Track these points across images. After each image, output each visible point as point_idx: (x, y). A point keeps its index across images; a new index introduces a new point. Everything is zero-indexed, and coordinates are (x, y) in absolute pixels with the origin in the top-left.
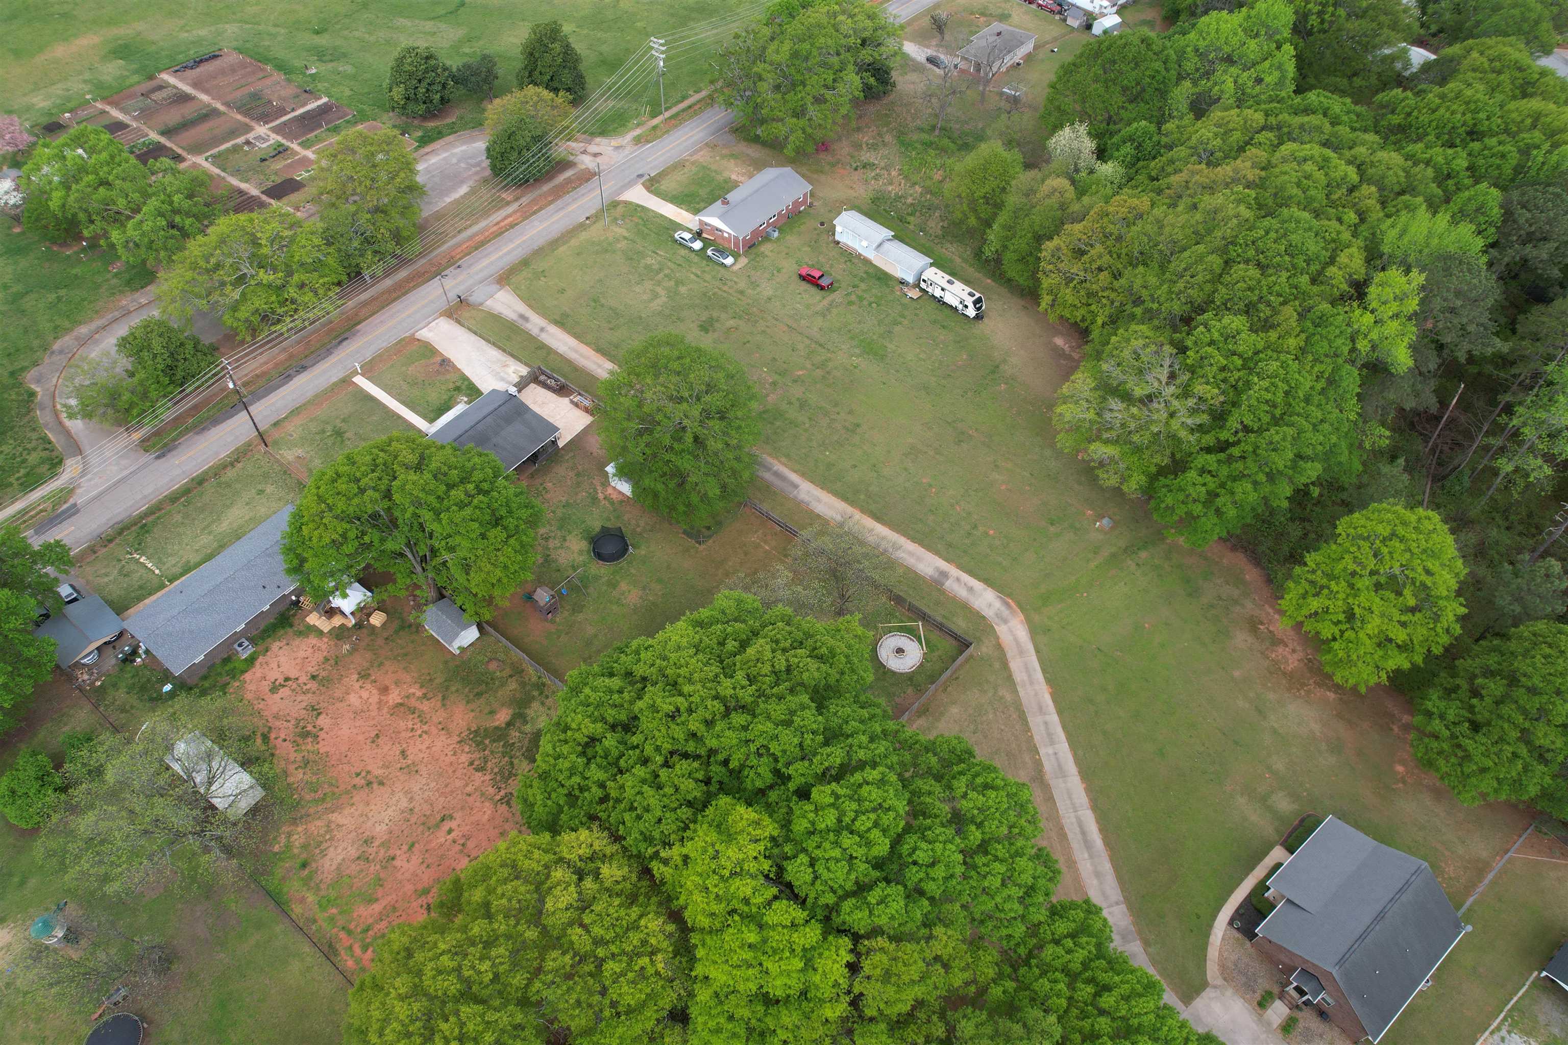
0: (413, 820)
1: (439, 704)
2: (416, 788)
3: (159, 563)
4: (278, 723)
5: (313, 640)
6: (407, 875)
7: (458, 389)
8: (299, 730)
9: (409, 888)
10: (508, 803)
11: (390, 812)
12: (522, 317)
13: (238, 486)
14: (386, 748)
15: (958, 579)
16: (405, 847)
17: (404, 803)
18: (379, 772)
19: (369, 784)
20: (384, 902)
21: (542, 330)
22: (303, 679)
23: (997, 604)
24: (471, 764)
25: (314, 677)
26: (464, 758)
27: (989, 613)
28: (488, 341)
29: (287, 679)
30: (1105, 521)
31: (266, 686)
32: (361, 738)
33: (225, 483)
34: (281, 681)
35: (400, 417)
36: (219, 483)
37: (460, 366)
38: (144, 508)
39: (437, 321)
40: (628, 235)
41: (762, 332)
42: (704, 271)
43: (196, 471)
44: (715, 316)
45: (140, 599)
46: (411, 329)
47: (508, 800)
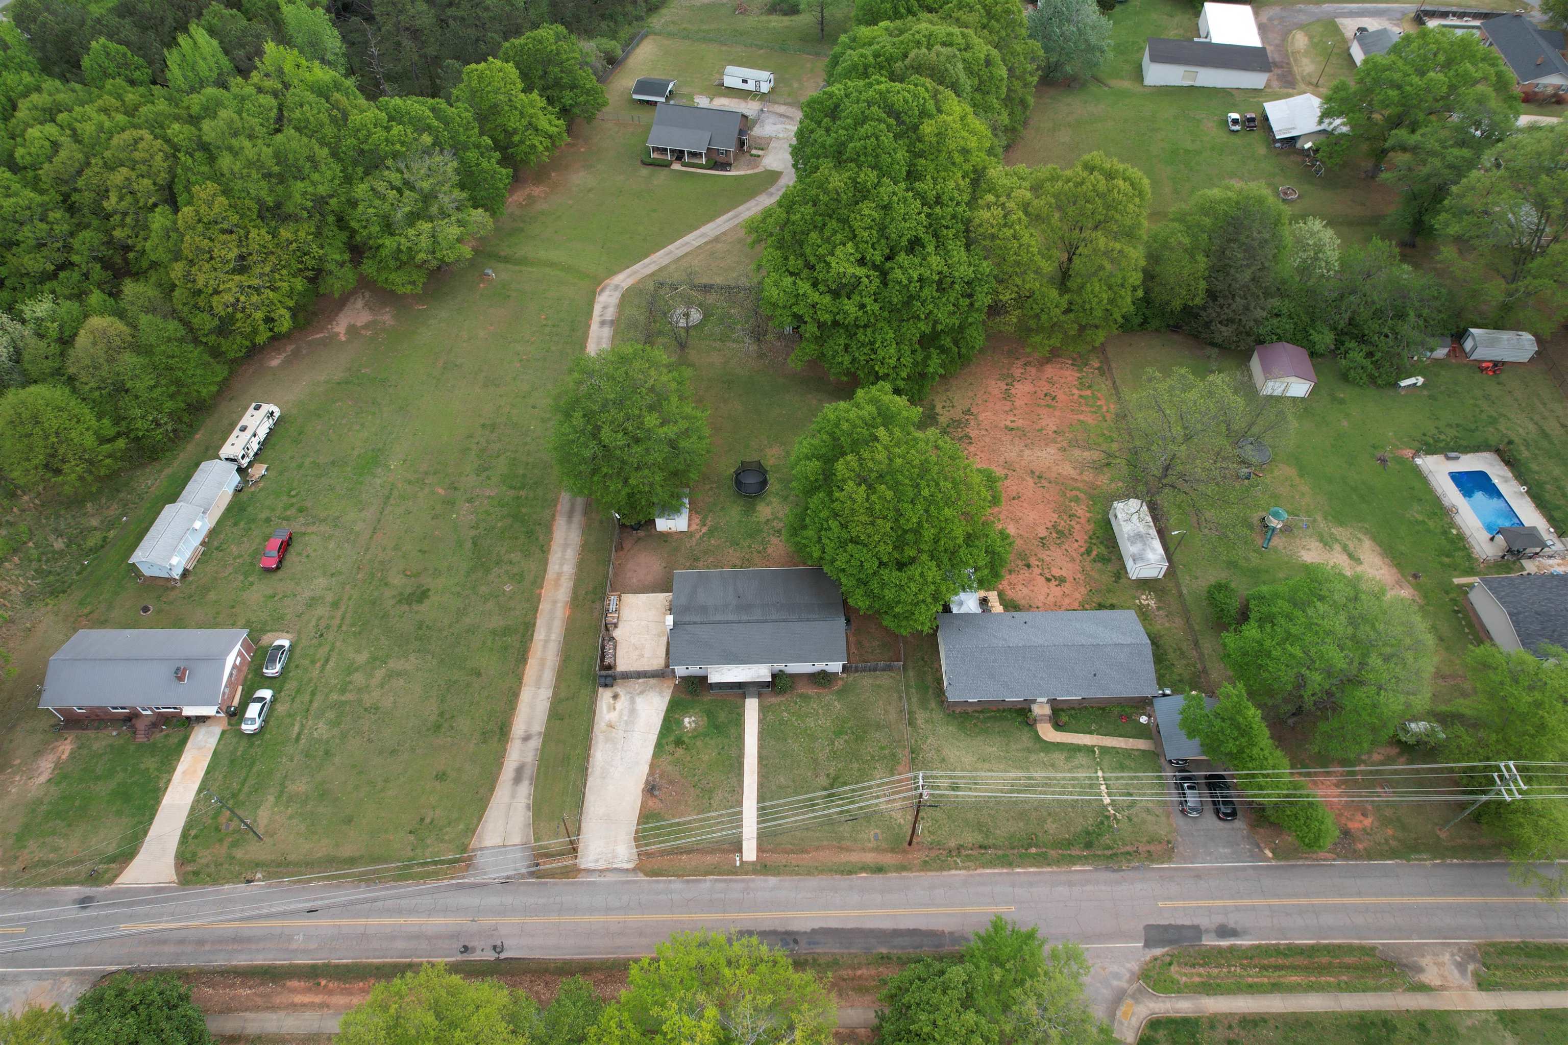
0: (1029, 441)
2: (1013, 455)
3: (1093, 783)
4: (1073, 555)
5: (1010, 594)
6: (1053, 419)
7: (679, 742)
8: (1062, 539)
9: (1057, 413)
10: (969, 410)
11: (1039, 455)
12: (518, 779)
13: (970, 816)
14: (1014, 488)
15: (601, 316)
16: (1044, 432)
17: (1027, 452)
18: (1028, 479)
19: (1040, 477)
20: (1075, 417)
21: (527, 739)
22: (1037, 571)
24: (970, 443)
25: (1028, 566)
26: (972, 449)
28: (584, 779)
29: (1048, 580)
31: (1067, 587)
32: (1025, 505)
33: (980, 831)
34: (1054, 583)
35: (761, 758)
36: (987, 837)
37: (645, 769)
38: (1078, 868)
39: (591, 866)
40: (271, 799)
41: (396, 548)
42: (313, 662)
43: (1001, 874)
44: (392, 602)
45: (1128, 753)
46: (628, 882)
47: (968, 412)
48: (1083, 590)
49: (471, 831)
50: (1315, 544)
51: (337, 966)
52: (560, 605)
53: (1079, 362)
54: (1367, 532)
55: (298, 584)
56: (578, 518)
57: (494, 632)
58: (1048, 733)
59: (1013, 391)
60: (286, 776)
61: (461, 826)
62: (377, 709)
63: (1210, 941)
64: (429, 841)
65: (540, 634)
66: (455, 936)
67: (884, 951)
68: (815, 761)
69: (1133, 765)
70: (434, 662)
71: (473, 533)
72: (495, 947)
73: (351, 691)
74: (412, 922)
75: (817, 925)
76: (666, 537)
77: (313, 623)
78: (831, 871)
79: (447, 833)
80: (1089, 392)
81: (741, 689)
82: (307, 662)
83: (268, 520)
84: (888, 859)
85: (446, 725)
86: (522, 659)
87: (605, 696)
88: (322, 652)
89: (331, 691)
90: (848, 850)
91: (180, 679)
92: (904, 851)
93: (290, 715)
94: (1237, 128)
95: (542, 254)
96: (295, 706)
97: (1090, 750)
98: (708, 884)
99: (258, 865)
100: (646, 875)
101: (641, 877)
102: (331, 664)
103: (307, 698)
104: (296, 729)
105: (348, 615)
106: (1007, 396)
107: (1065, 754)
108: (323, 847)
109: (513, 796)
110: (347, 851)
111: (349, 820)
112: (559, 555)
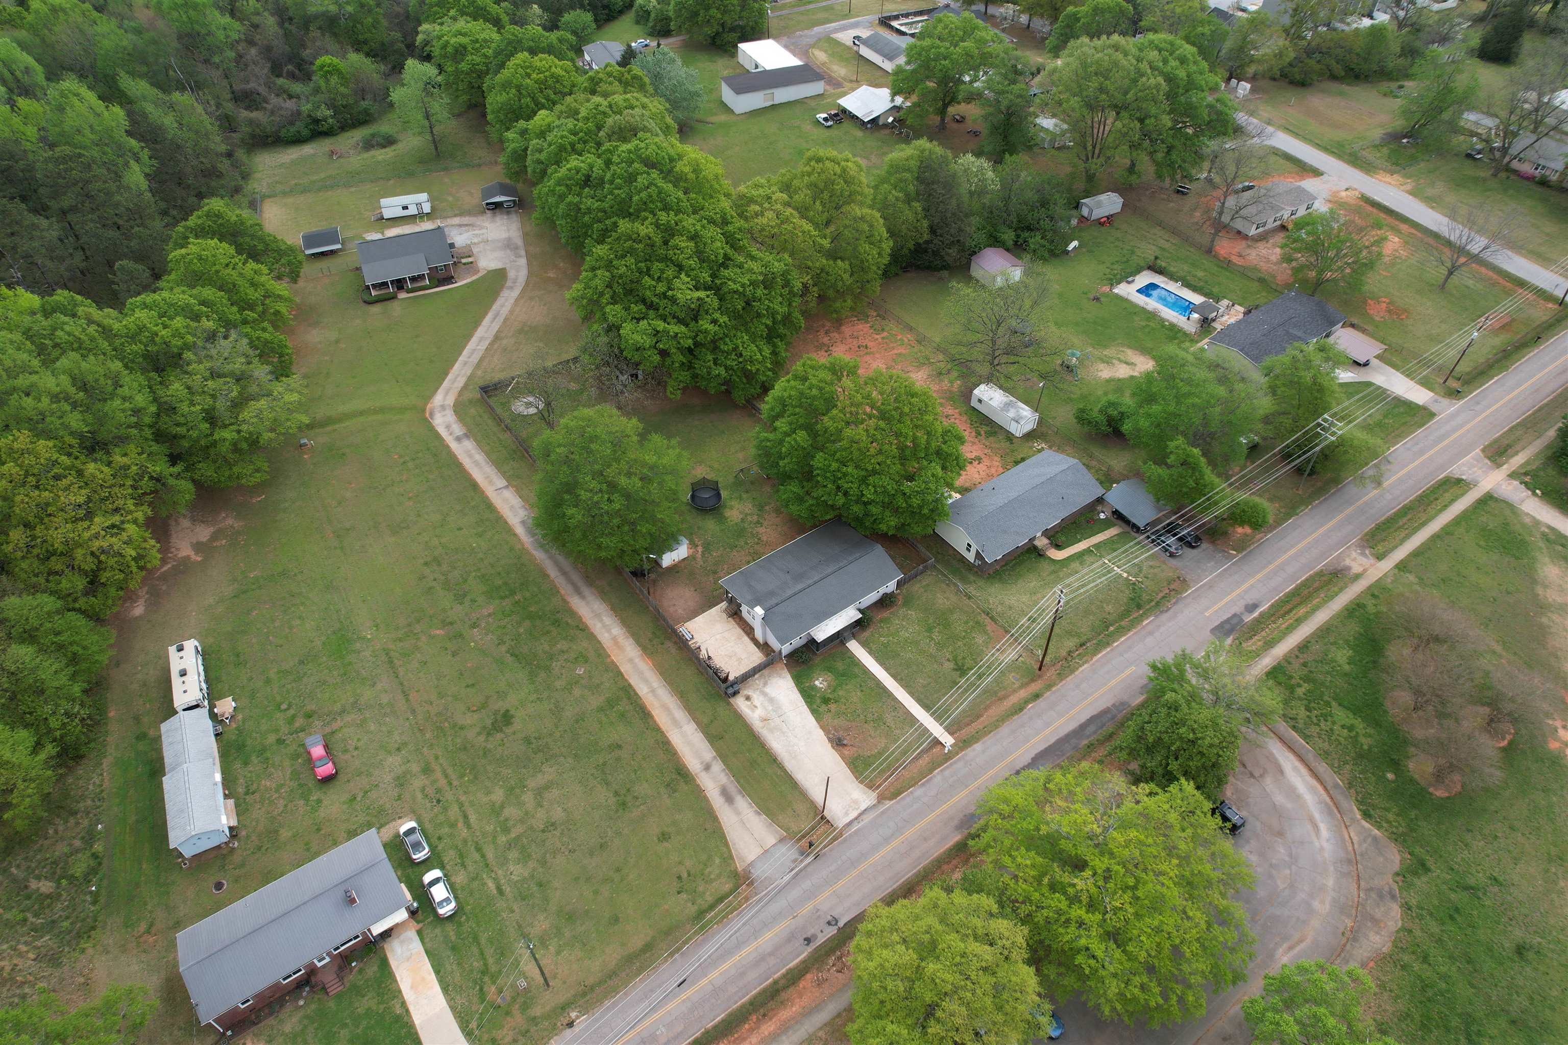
7: (826, 701)
12: (729, 799)
21: (707, 768)
23: (438, 415)
27: (449, 414)
28: (781, 767)
29: (970, 463)
31: (986, 462)
34: (975, 463)
35: (893, 676)
36: (1079, 637)
37: (821, 733)
38: (1145, 622)
39: (847, 820)
40: (523, 951)
41: (441, 696)
42: (453, 825)
43: (1108, 653)
44: (482, 738)
45: (1110, 541)
46: (883, 813)
48: (997, 459)
49: (728, 858)
50: (1102, 366)
51: (715, 1027)
52: (637, 660)
53: (863, 317)
54: (1123, 345)
55: (369, 775)
56: (586, 591)
57: (601, 709)
58: (1058, 555)
60: (520, 926)
61: (717, 861)
62: (553, 824)
63: (1248, 618)
64: (701, 889)
65: (642, 690)
66: (791, 938)
67: (1086, 742)
68: (931, 656)
69: (1119, 546)
70: (570, 760)
71: (504, 648)
72: (829, 923)
73: (514, 826)
74: (747, 952)
75: (1032, 754)
76: (674, 569)
77: (419, 796)
78: (1008, 716)
79: (710, 873)
80: (885, 334)
81: (839, 638)
82: (446, 830)
83: (280, 742)
84: (1035, 687)
85: (629, 798)
86: (645, 714)
87: (740, 703)
88: (454, 812)
89: (495, 837)
90: (1005, 697)
91: (352, 901)
92: (1040, 676)
93: (474, 879)
94: (830, 123)
95: (342, 409)
96: (470, 868)
97: (1088, 551)
98: (939, 778)
99: (564, 1008)
100: (891, 799)
101: (888, 804)
102: (473, 818)
103: (477, 856)
104: (491, 885)
105: (450, 771)
107: (1077, 562)
108: (612, 954)
109: (738, 813)
110: (637, 943)
111: (615, 920)
112: (599, 625)
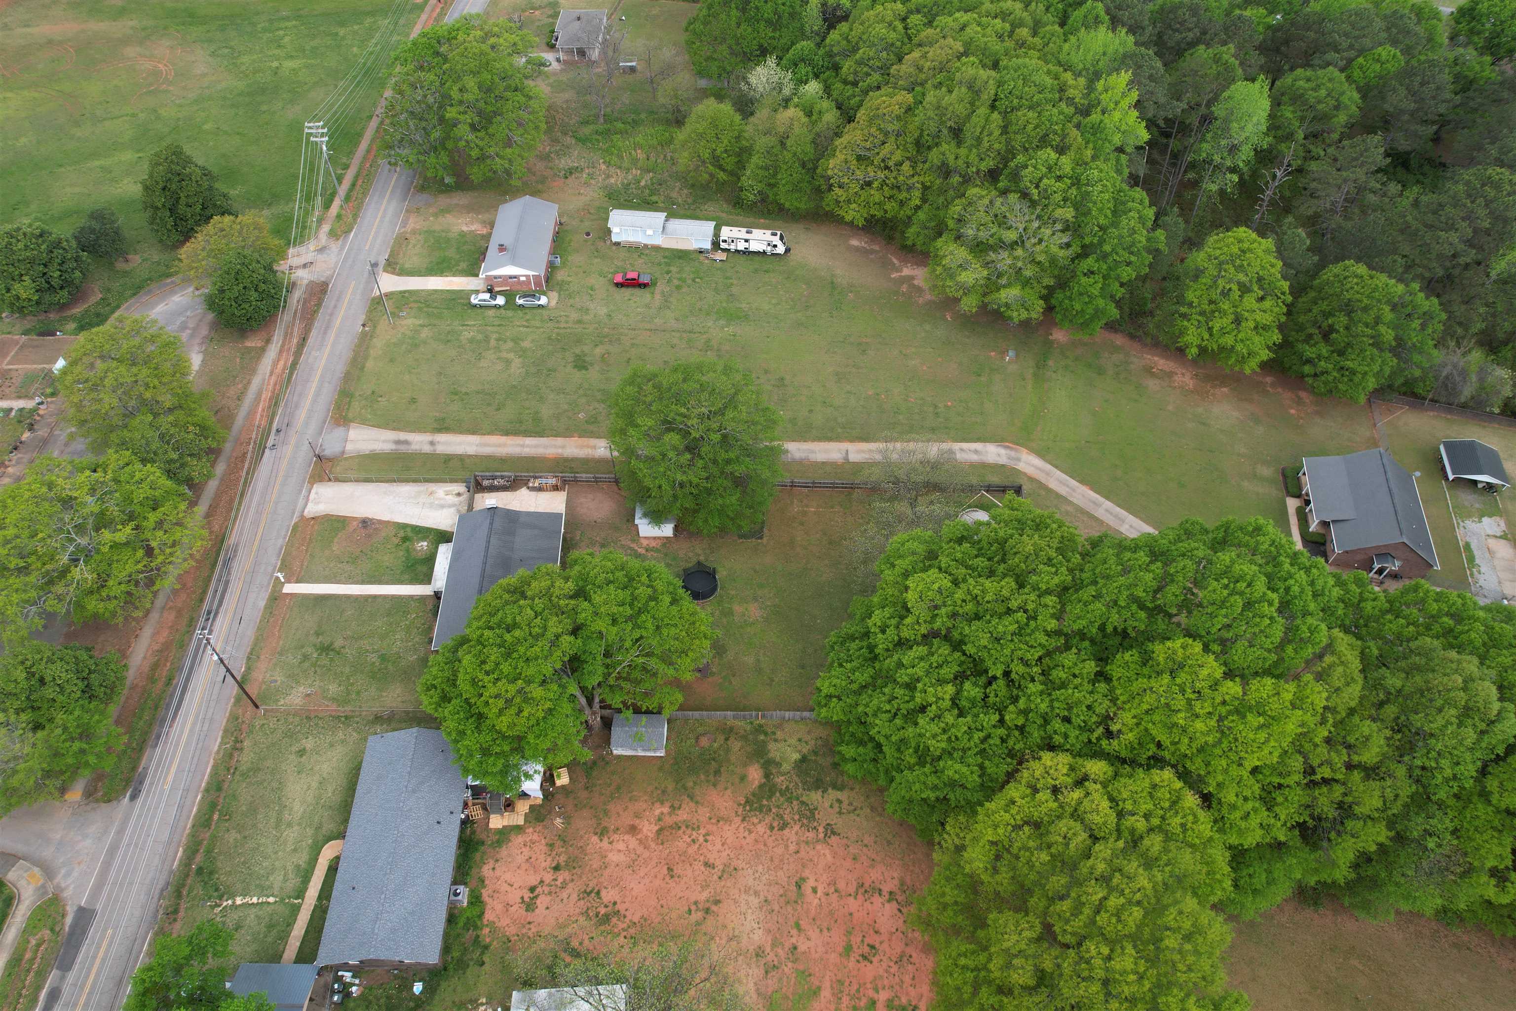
0: (776, 907)
1: (692, 804)
2: (751, 882)
3: (263, 890)
4: (569, 930)
6: (821, 949)
7: (405, 539)
8: (595, 920)
9: (833, 958)
10: (834, 833)
11: (749, 917)
12: (398, 442)
13: (269, 763)
14: (688, 873)
15: (962, 450)
16: (794, 932)
17: (755, 901)
18: (705, 895)
19: (707, 911)
20: (827, 984)
21: (432, 443)
22: (548, 877)
23: (1003, 451)
24: (772, 828)
25: (557, 868)
26: (761, 829)
27: (1003, 460)
28: (388, 481)
29: (532, 889)
30: (1011, 353)
31: (518, 910)
32: (657, 882)
33: (249, 770)
34: (527, 895)
35: (375, 597)
36: (242, 775)
37: (385, 517)
38: (180, 854)
39: (313, 491)
40: (421, 322)
41: (634, 345)
42: (527, 321)
43: (202, 780)
44: (578, 351)
45: (284, 937)
46: (293, 513)
47: (831, 831)
48: (511, 931)
49: (364, 423)
51: (294, 375)
52: (560, 451)
55: (603, 298)
57: (537, 413)
58: (330, 851)
59: (878, 900)
60: (435, 326)
61: (369, 417)
62: (480, 359)
63: (52, 979)
65: (529, 441)
66: (290, 425)
68: (361, 638)
69: (269, 939)
70: (515, 383)
72: (275, 444)
73: (498, 343)
77: (564, 314)
79: (368, 411)
84: (252, 689)
85: (456, 398)
86: (507, 433)
87: (459, 488)
88: (537, 323)
89: (500, 334)
90: (271, 660)
92: (253, 703)
93: (482, 317)
95: (1060, 393)
97: (300, 893)
98: (274, 562)
99: (374, 327)
100: (296, 524)
101: (295, 521)
102: (523, 330)
103: (497, 323)
104: (472, 323)
105: (568, 331)
106: (866, 890)
107: (303, 865)
109: (384, 441)
111: (392, 361)
